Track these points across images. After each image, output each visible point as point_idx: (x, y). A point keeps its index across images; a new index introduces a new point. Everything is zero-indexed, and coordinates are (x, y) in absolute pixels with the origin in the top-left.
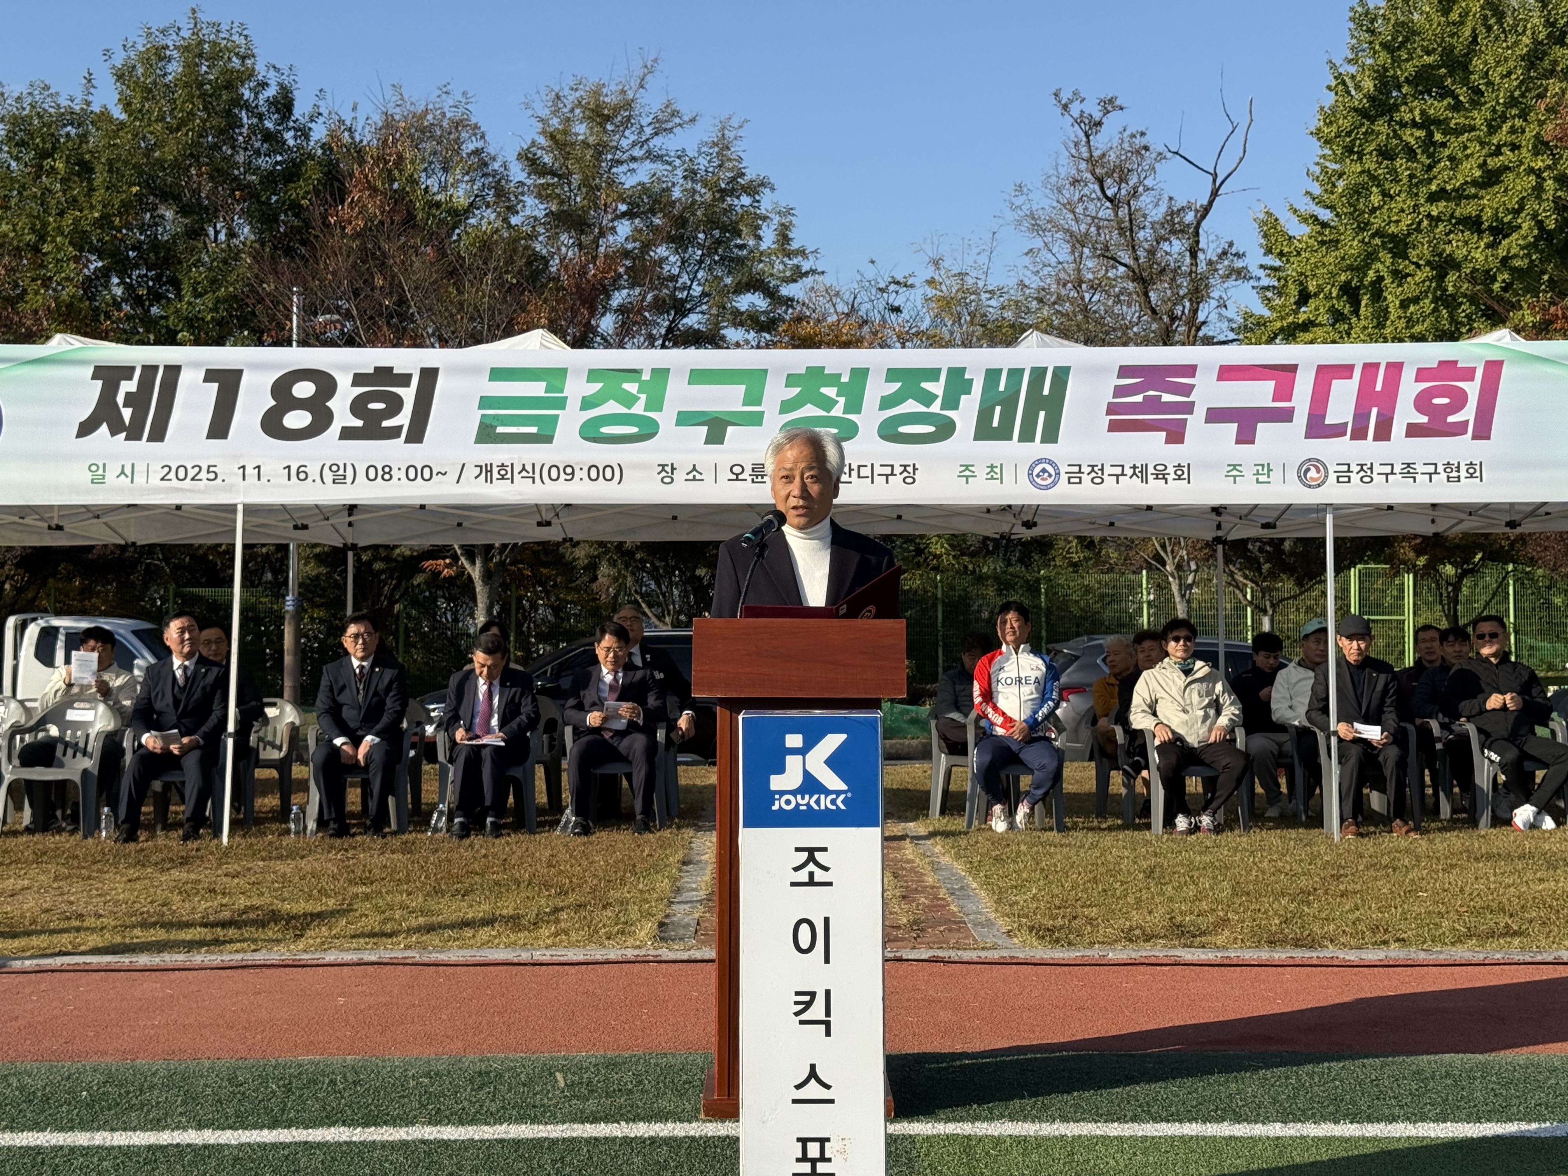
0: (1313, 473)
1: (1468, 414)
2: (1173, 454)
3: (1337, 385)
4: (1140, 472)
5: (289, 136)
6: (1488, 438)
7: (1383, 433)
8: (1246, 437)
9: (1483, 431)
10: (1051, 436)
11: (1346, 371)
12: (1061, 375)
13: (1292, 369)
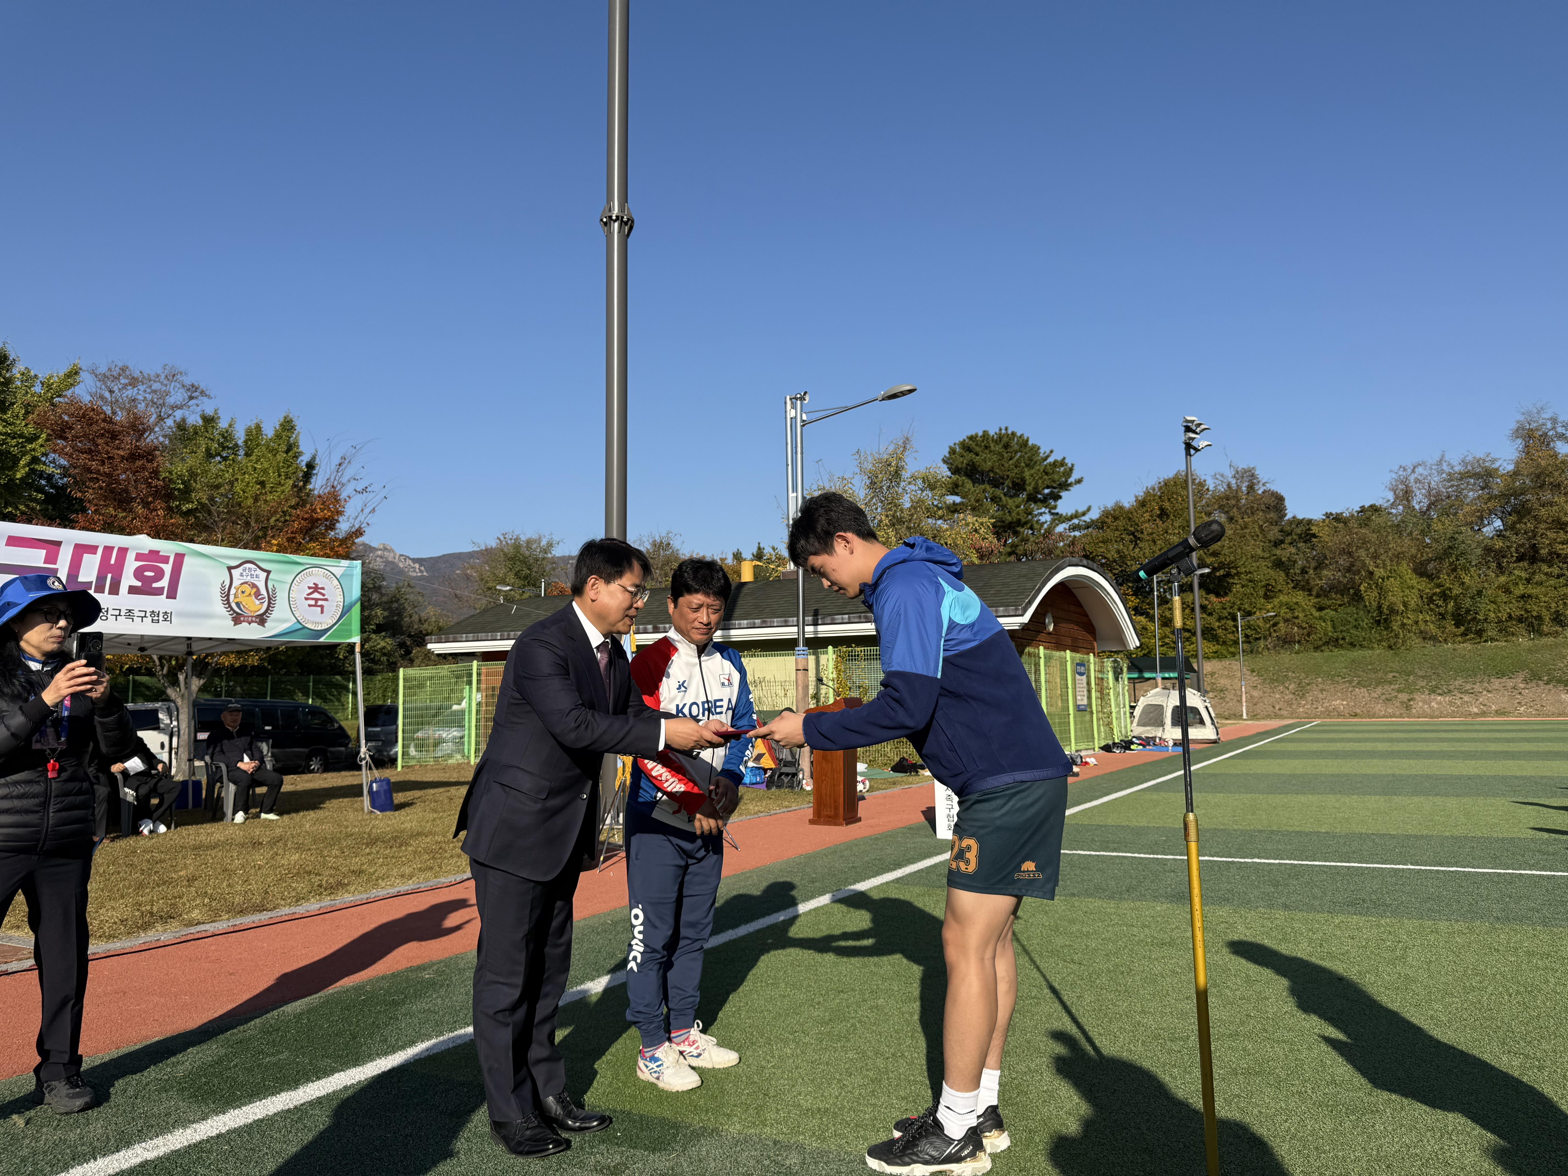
1: (164, 583)
3: (87, 558)
6: (175, 598)
7: (114, 590)
9: (172, 595)
11: (94, 549)
13: (59, 544)
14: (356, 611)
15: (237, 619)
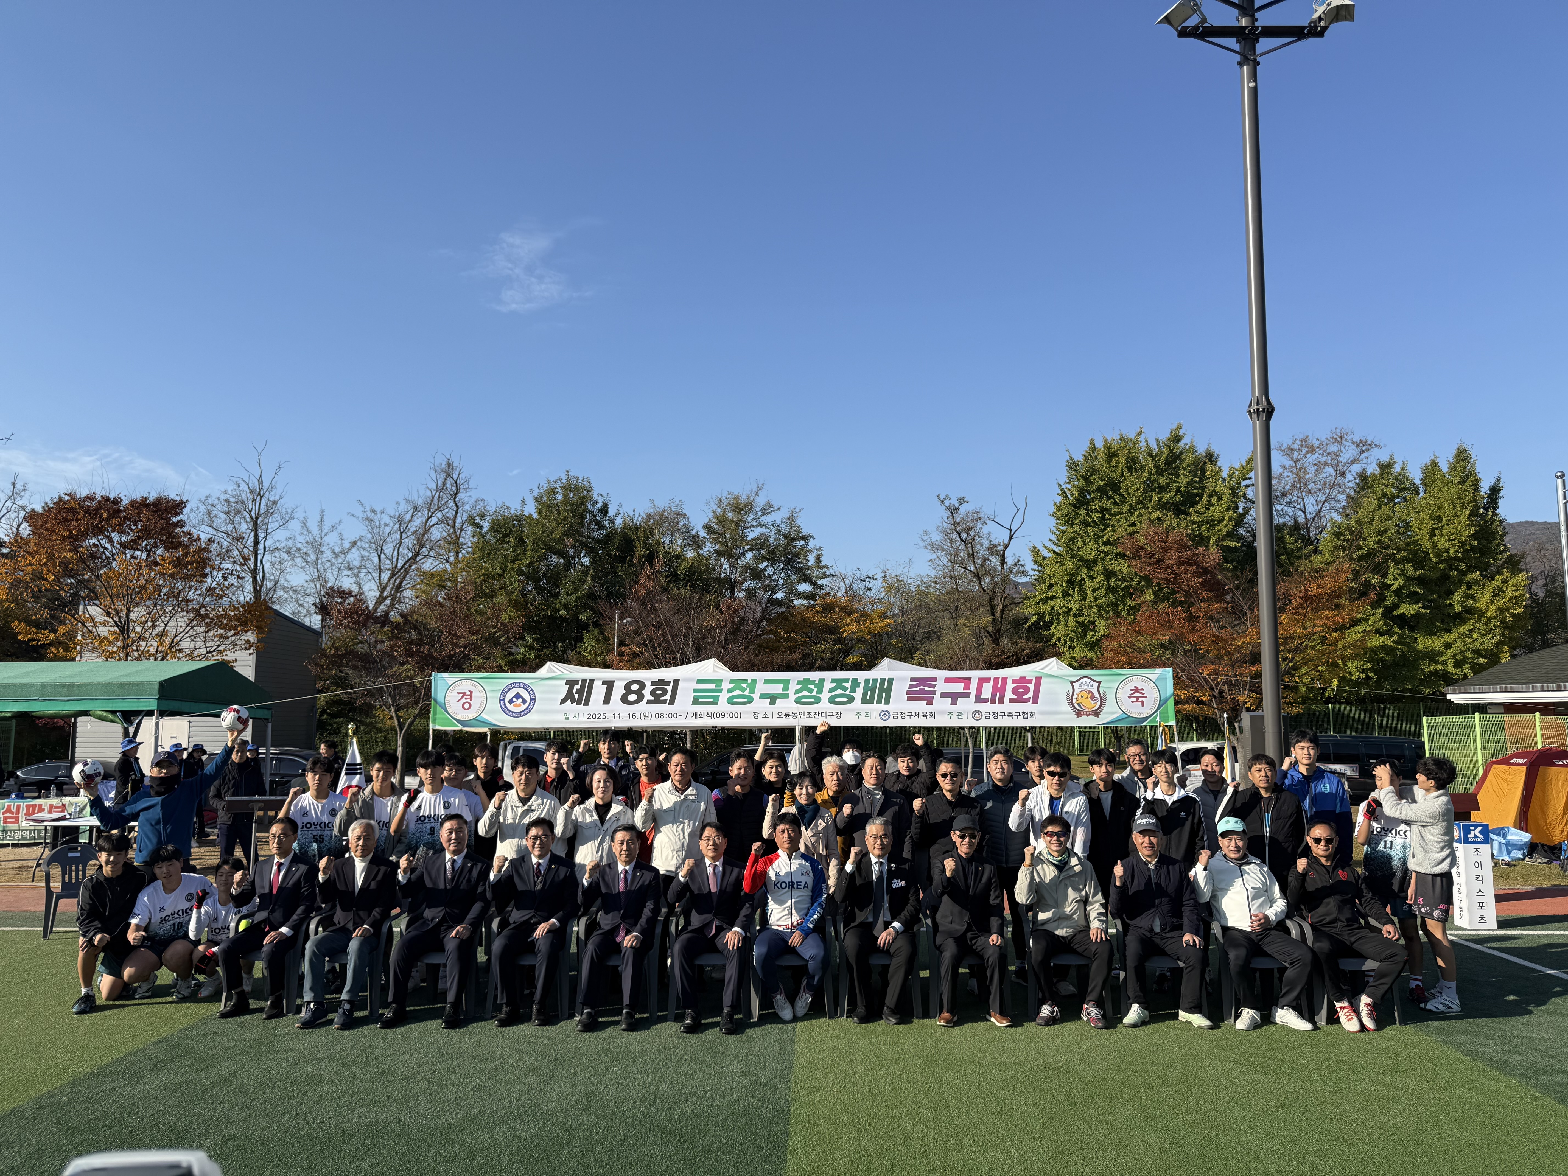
0: (977, 715)
1: (1030, 695)
2: (929, 709)
3: (985, 684)
4: (918, 715)
5: (606, 523)
6: (1037, 704)
7: (1001, 702)
8: (954, 703)
9: (1035, 701)
10: (887, 702)
11: (988, 680)
12: (891, 681)
13: (970, 679)
14: (1172, 702)
15: (1079, 714)
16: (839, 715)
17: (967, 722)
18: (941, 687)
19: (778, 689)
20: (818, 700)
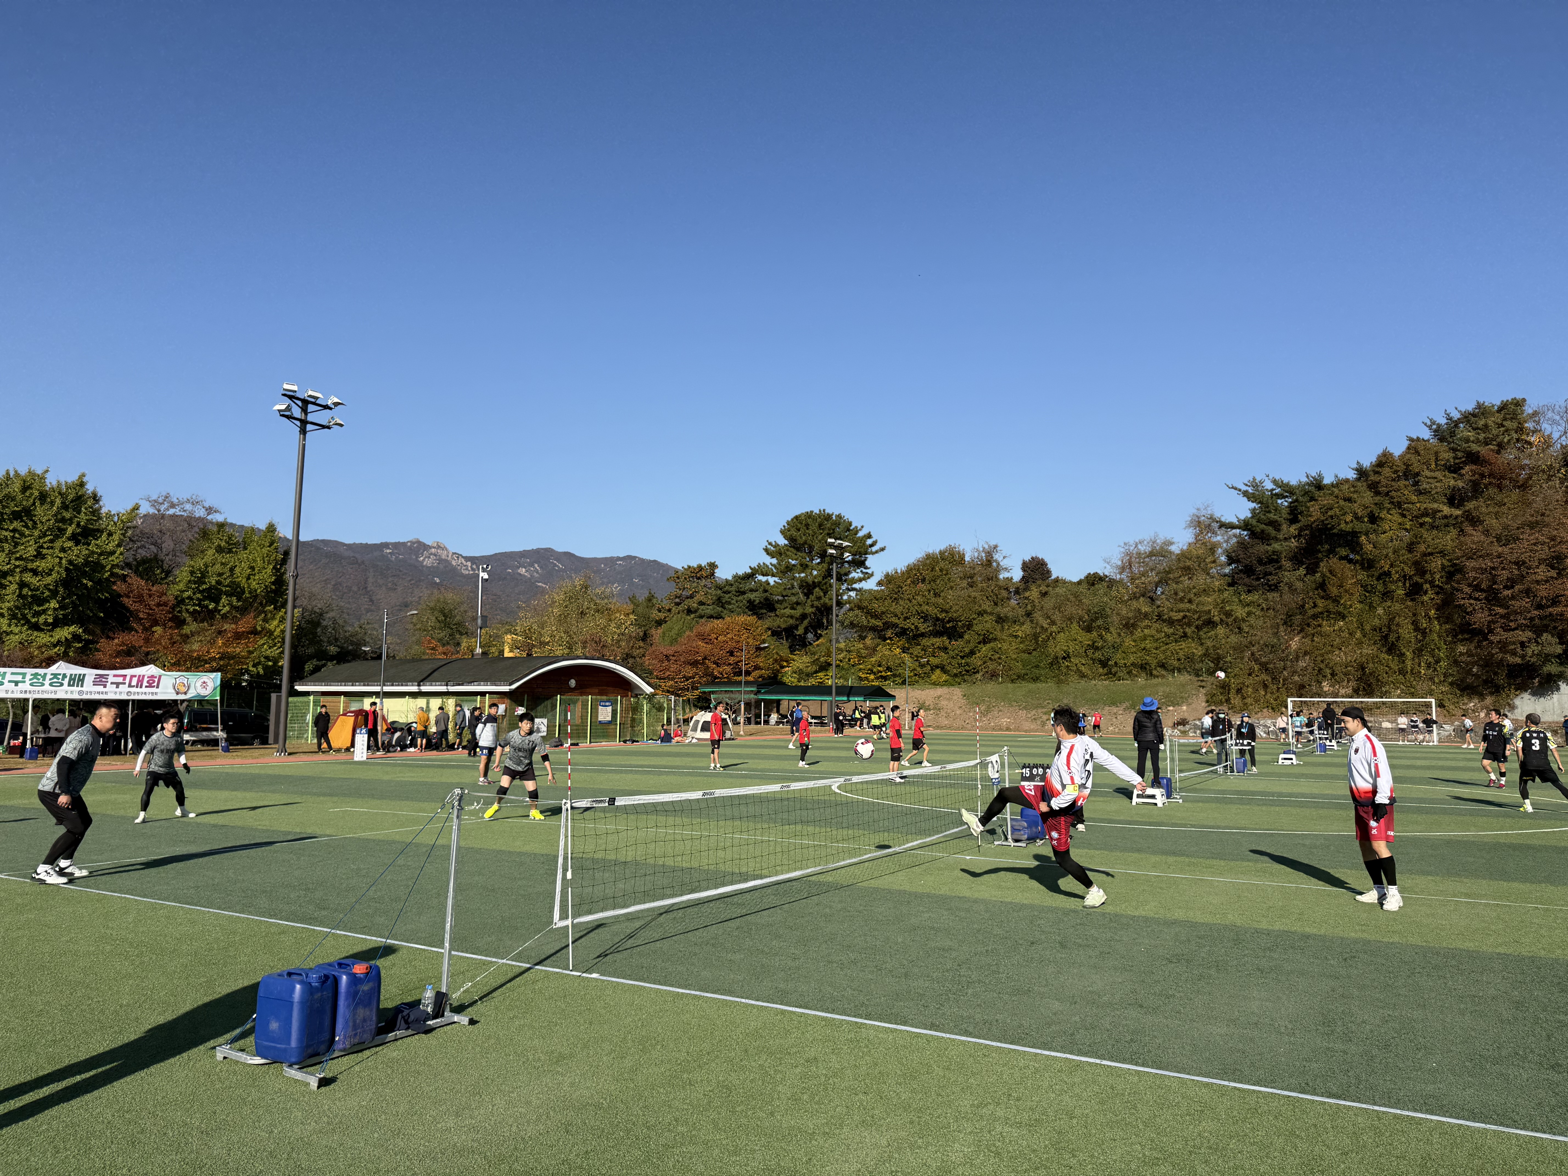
0: (129, 694)
1: (155, 684)
2: (105, 690)
3: (133, 678)
4: (99, 693)
6: (159, 688)
7: (141, 687)
10: (82, 686)
11: (135, 676)
12: (84, 675)
13: (126, 675)
14: (219, 688)
15: (177, 693)
16: (56, 692)
17: (124, 697)
18: (111, 679)
19: (19, 678)
20: (43, 685)
